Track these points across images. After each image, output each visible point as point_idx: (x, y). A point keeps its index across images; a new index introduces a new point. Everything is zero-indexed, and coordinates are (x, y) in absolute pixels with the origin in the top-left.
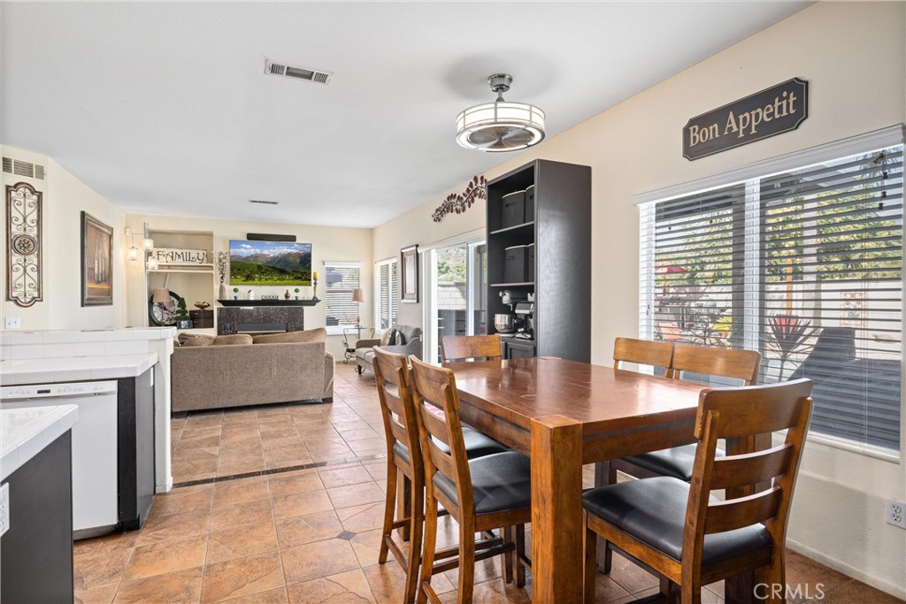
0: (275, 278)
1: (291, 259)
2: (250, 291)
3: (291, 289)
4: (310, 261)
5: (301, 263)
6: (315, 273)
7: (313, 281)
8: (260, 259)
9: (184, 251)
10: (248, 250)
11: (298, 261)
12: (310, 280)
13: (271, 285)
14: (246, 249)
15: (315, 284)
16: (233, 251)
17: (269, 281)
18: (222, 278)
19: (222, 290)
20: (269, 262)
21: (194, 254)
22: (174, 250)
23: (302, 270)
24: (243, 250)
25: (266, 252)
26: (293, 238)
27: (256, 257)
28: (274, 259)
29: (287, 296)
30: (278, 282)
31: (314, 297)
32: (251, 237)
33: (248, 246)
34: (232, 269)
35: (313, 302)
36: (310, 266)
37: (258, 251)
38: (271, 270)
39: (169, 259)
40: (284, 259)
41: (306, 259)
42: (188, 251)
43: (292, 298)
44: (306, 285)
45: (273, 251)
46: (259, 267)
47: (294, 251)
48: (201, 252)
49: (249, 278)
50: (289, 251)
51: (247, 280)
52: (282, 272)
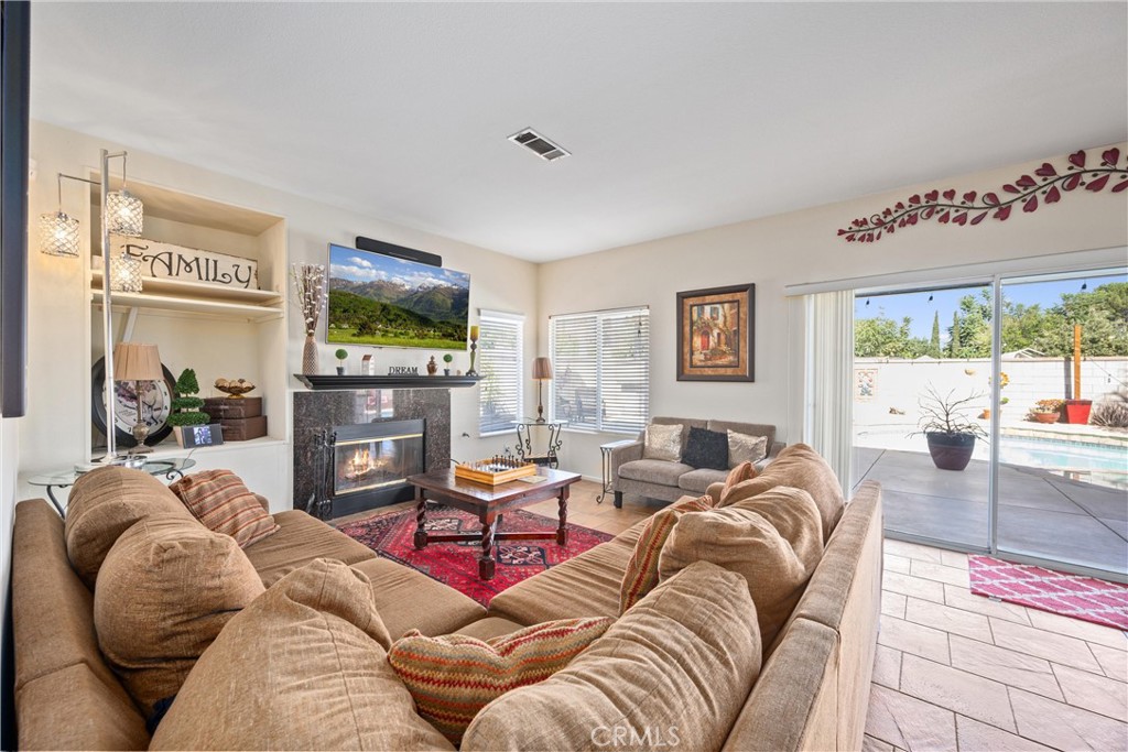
0: (411, 333)
1: (439, 298)
2: (367, 358)
3: (439, 355)
4: (467, 305)
5: (453, 305)
6: (474, 329)
7: (470, 342)
8: (387, 294)
9: (202, 255)
10: (363, 271)
11: (449, 303)
12: (465, 340)
13: (405, 345)
14: (361, 267)
15: (473, 347)
16: (336, 270)
17: (402, 339)
18: (311, 326)
19: (309, 352)
20: (402, 300)
21: (226, 265)
22: (176, 250)
23: (454, 321)
24: (355, 269)
25: (397, 280)
26: (434, 260)
27: (378, 287)
28: (413, 293)
29: (432, 368)
30: (416, 341)
31: (471, 371)
32: (364, 244)
33: (365, 263)
34: (332, 308)
35: (469, 379)
36: (467, 313)
37: (384, 275)
38: (404, 316)
39: (160, 268)
40: (426, 297)
41: (460, 301)
42: (212, 257)
43: (440, 372)
44: (460, 348)
45: (412, 279)
46: (384, 308)
47: (444, 284)
48: (244, 264)
49: (364, 329)
50: (437, 282)
51: (359, 335)
52: (424, 321)
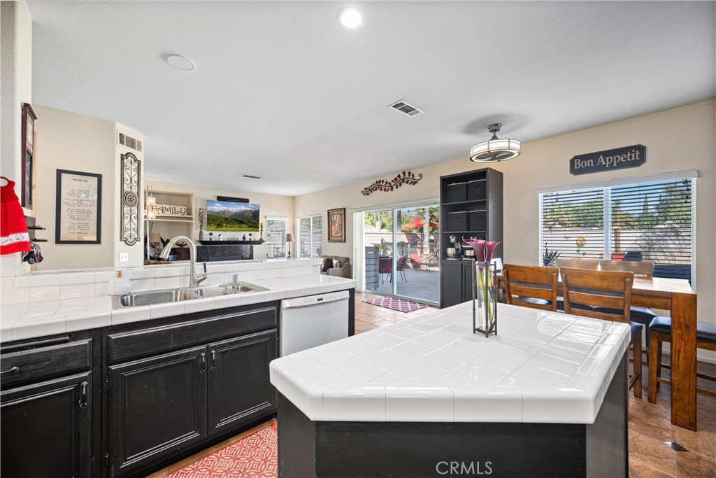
0: (236, 226)
1: (247, 214)
2: (220, 235)
3: (247, 234)
4: (258, 215)
5: (253, 216)
6: (262, 224)
7: (260, 229)
8: (227, 214)
9: (171, 206)
10: (219, 207)
11: (251, 215)
12: (258, 228)
13: (234, 231)
14: (217, 206)
15: (262, 230)
16: (209, 208)
17: (233, 228)
18: (201, 226)
19: (201, 234)
20: (233, 216)
21: (178, 208)
22: (164, 206)
23: (253, 221)
24: (215, 207)
25: (231, 209)
26: (246, 201)
27: (224, 212)
28: (236, 213)
29: (244, 238)
30: (238, 229)
31: (261, 239)
32: (220, 199)
33: (219, 205)
34: (208, 220)
35: (260, 242)
36: (259, 219)
37: (226, 208)
38: (234, 221)
39: (160, 212)
40: (242, 214)
41: (256, 214)
42: (174, 207)
43: (247, 239)
44: (256, 231)
45: (235, 208)
46: (226, 219)
47: (249, 209)
48: (183, 208)
49: (219, 226)
50: (246, 209)
52: (241, 222)
